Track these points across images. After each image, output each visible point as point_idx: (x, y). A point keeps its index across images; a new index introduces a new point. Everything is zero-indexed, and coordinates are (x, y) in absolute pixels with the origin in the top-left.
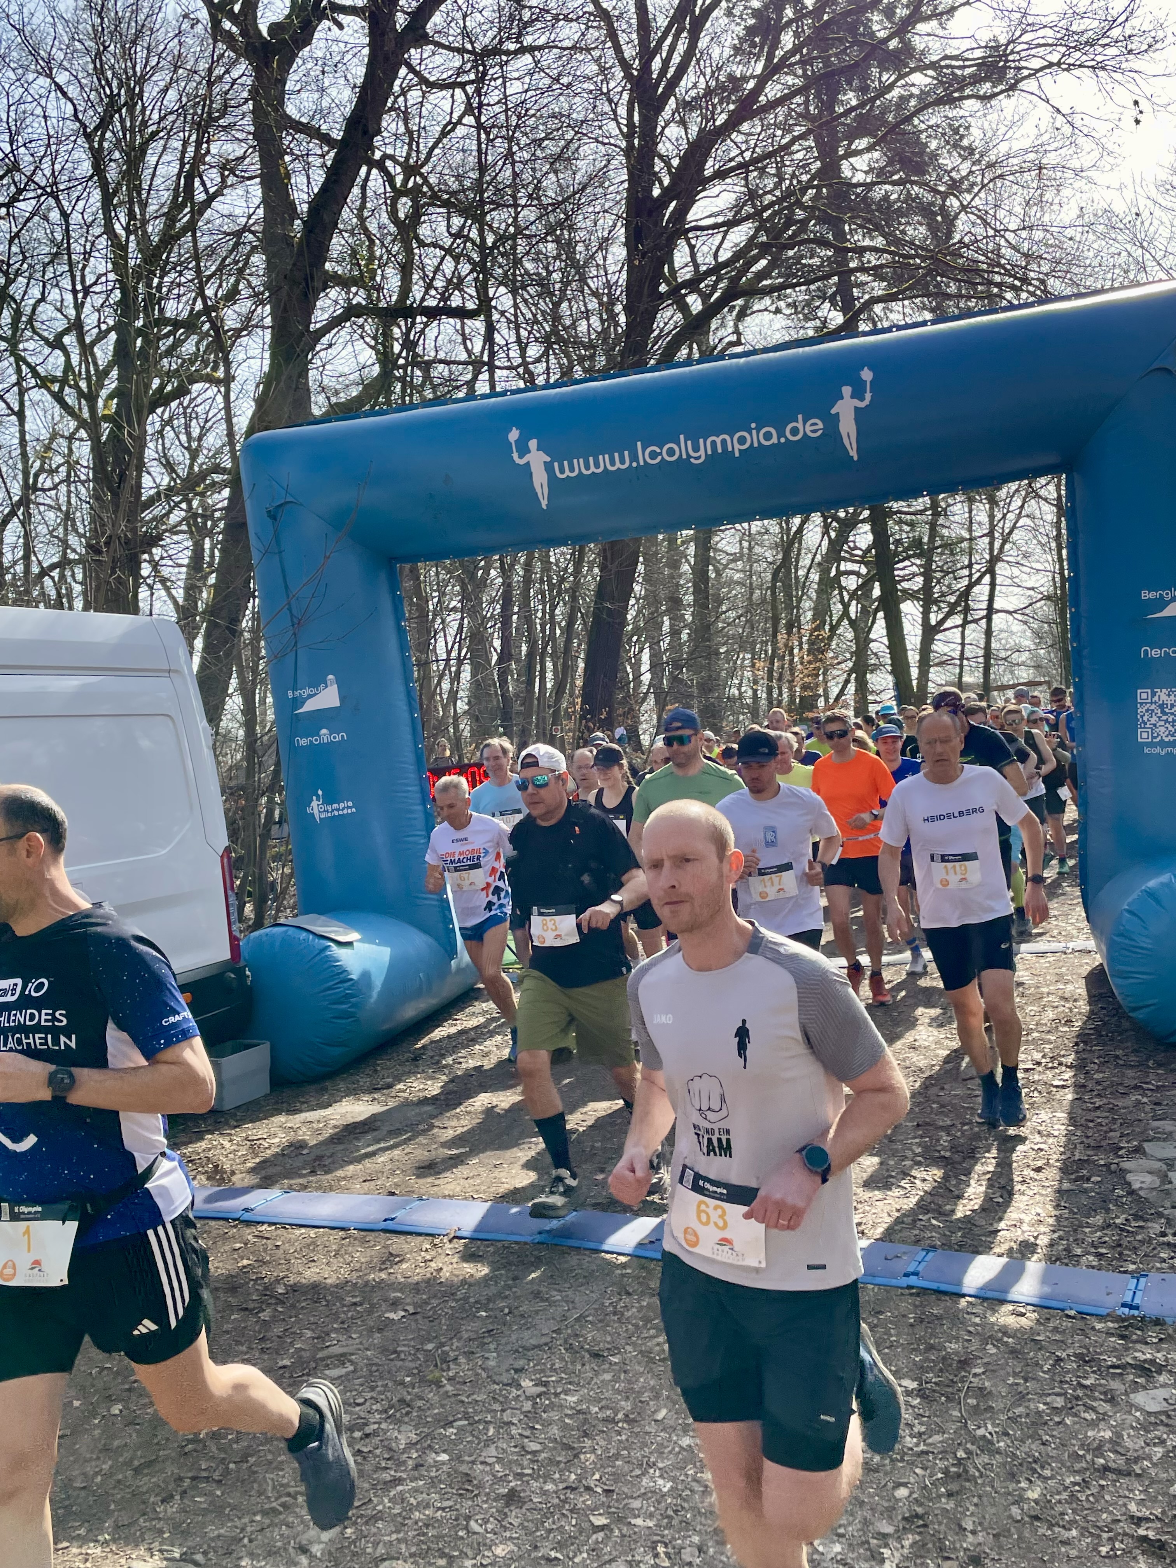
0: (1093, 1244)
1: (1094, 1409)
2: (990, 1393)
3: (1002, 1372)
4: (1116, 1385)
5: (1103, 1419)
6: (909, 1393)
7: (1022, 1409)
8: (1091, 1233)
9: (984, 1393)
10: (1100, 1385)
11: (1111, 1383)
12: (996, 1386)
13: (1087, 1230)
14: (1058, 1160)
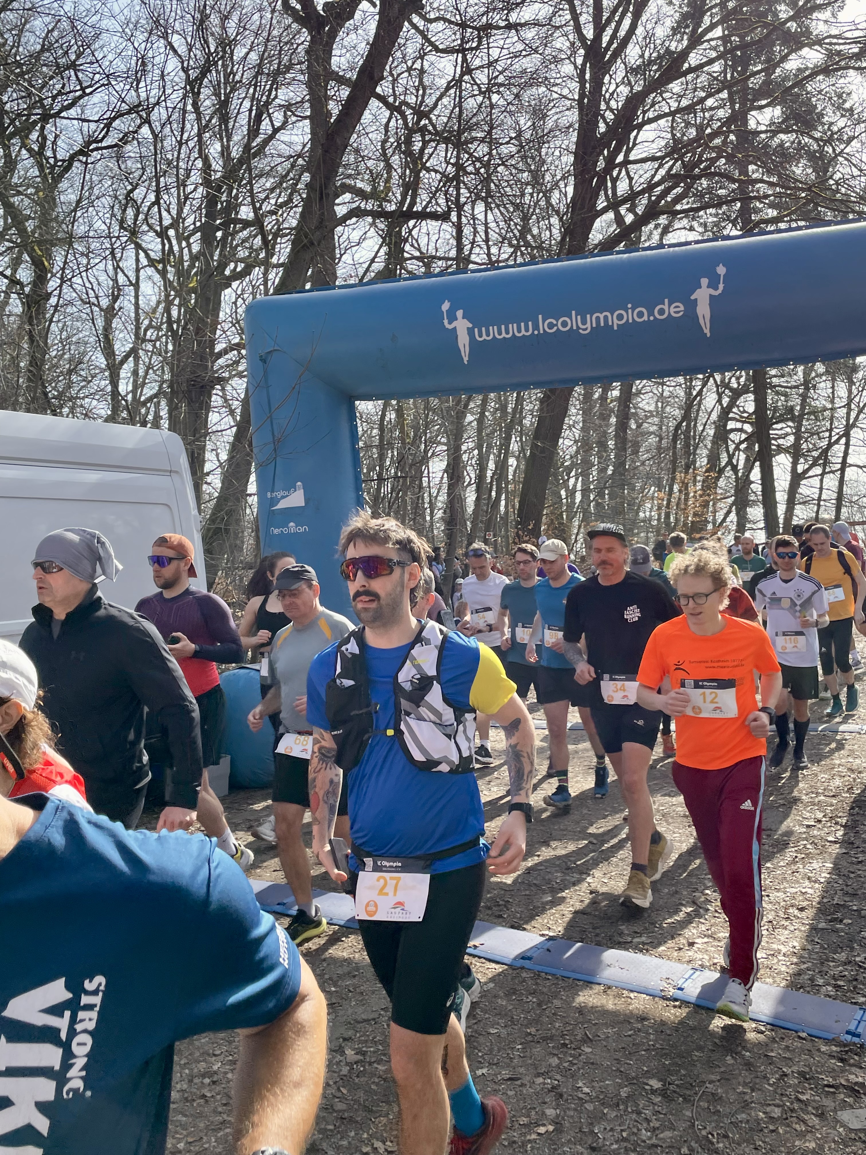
0: (834, 977)
1: (804, 1122)
2: (721, 1098)
3: (734, 1081)
5: (811, 1132)
6: (653, 1091)
7: (744, 1116)
8: (835, 967)
9: (715, 1098)
10: (814, 1101)
11: (824, 1100)
12: (727, 1092)
13: (832, 964)
14: (819, 903)
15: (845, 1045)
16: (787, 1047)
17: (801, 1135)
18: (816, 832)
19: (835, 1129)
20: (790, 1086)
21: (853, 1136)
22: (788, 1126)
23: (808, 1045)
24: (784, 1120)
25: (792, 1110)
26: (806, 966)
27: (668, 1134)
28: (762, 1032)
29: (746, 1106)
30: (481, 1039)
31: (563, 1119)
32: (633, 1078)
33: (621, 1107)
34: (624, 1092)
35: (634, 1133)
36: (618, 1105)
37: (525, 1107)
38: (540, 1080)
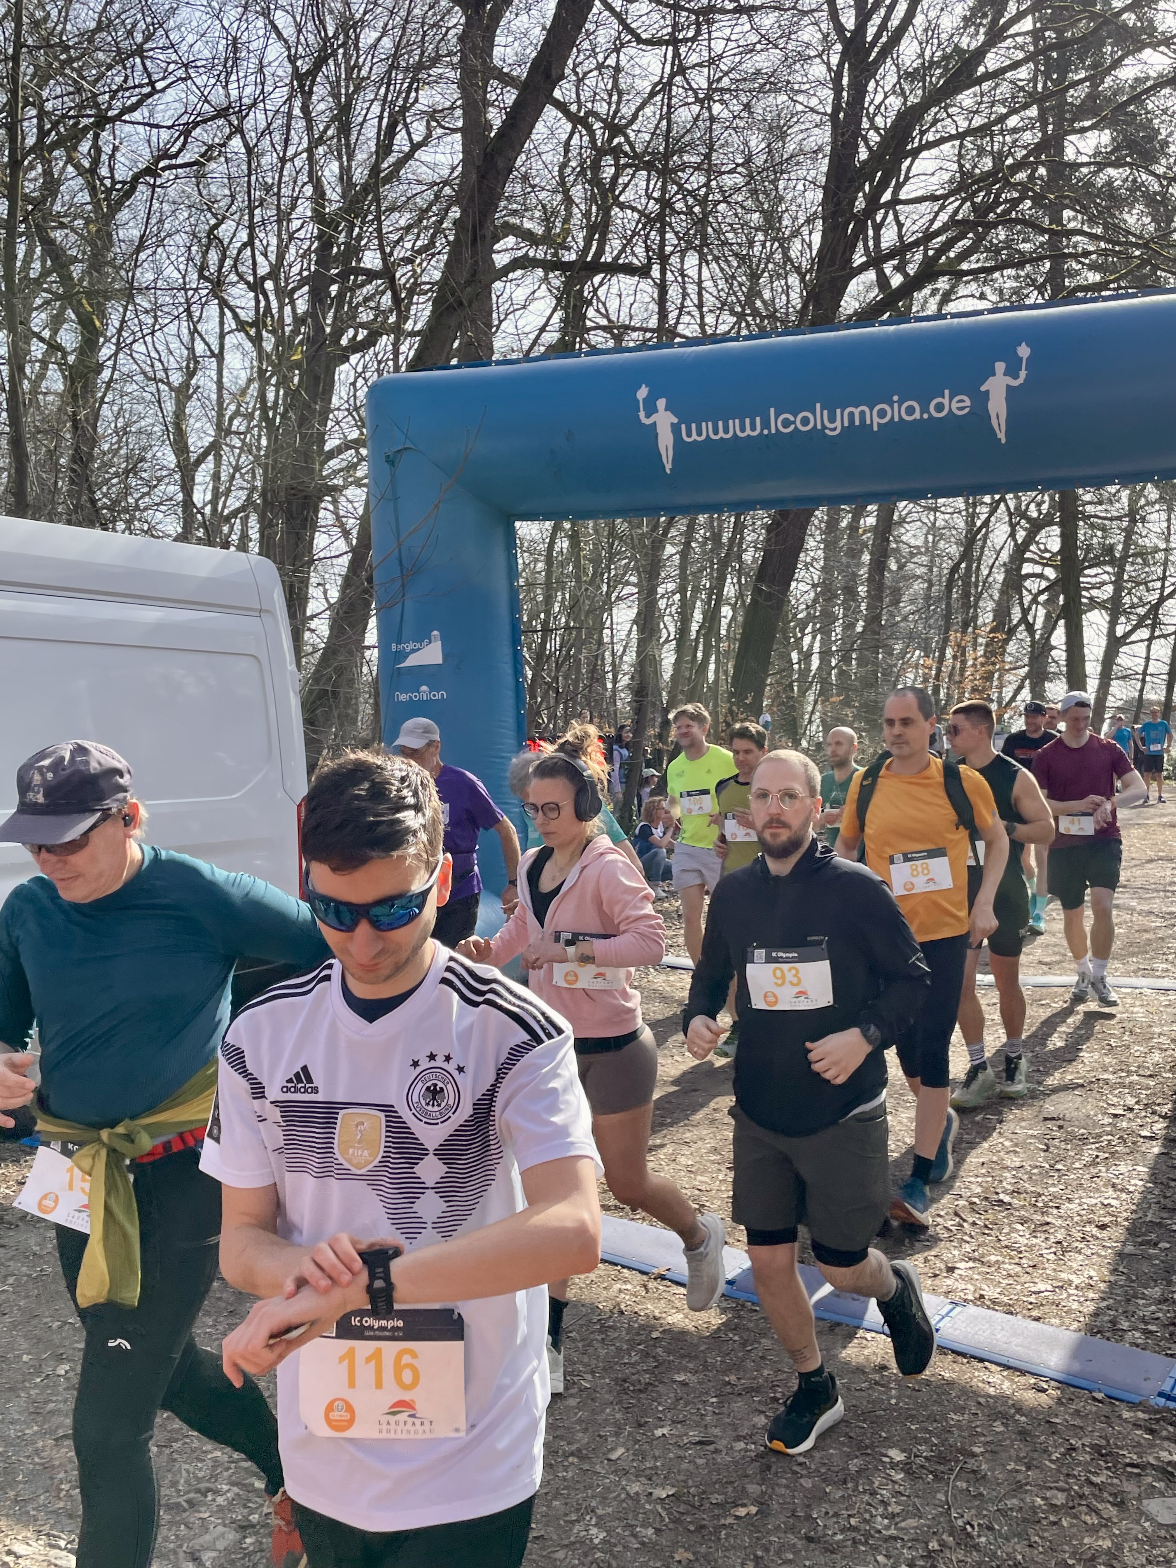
0: (1143, 1320)
1: (1097, 1512)
2: (984, 1477)
3: (1004, 1455)
4: (1130, 1487)
5: (1106, 1526)
6: (894, 1465)
7: (1015, 1501)
8: (1145, 1306)
9: (976, 1476)
10: (1111, 1485)
11: (1125, 1484)
12: (993, 1470)
13: (1141, 1302)
14: (1127, 1219)
15: (1157, 1412)
16: (1077, 1412)
17: (1093, 1530)
18: (1124, 1125)
19: (1138, 1522)
20: (1079, 1464)
21: (1163, 1533)
22: (1075, 1517)
23: (1106, 1409)
24: (1069, 1509)
25: (1082, 1496)
26: (1105, 1304)
27: (911, 1522)
28: (1044, 1391)
29: (1018, 1488)
30: (661, 1388)
31: (770, 1497)
32: (867, 1447)
33: (850, 1485)
34: (854, 1465)
35: (865, 1521)
36: (845, 1482)
37: (719, 1481)
38: (741, 1445)
